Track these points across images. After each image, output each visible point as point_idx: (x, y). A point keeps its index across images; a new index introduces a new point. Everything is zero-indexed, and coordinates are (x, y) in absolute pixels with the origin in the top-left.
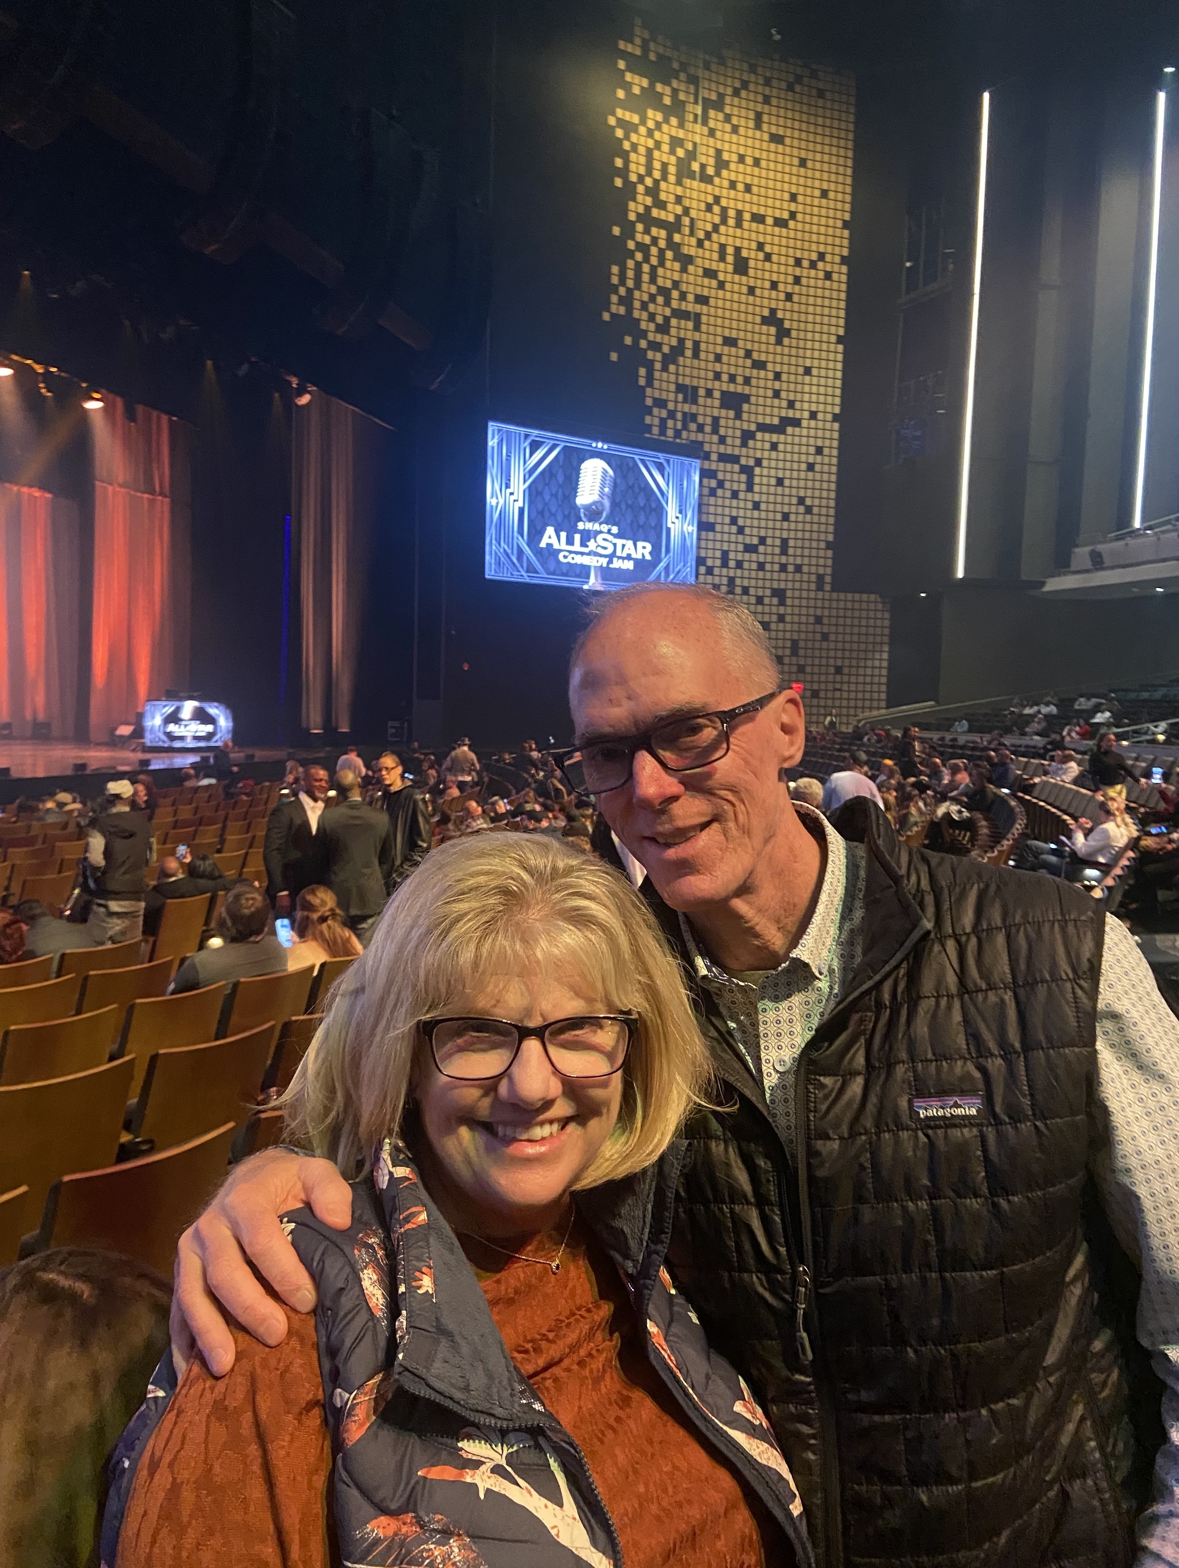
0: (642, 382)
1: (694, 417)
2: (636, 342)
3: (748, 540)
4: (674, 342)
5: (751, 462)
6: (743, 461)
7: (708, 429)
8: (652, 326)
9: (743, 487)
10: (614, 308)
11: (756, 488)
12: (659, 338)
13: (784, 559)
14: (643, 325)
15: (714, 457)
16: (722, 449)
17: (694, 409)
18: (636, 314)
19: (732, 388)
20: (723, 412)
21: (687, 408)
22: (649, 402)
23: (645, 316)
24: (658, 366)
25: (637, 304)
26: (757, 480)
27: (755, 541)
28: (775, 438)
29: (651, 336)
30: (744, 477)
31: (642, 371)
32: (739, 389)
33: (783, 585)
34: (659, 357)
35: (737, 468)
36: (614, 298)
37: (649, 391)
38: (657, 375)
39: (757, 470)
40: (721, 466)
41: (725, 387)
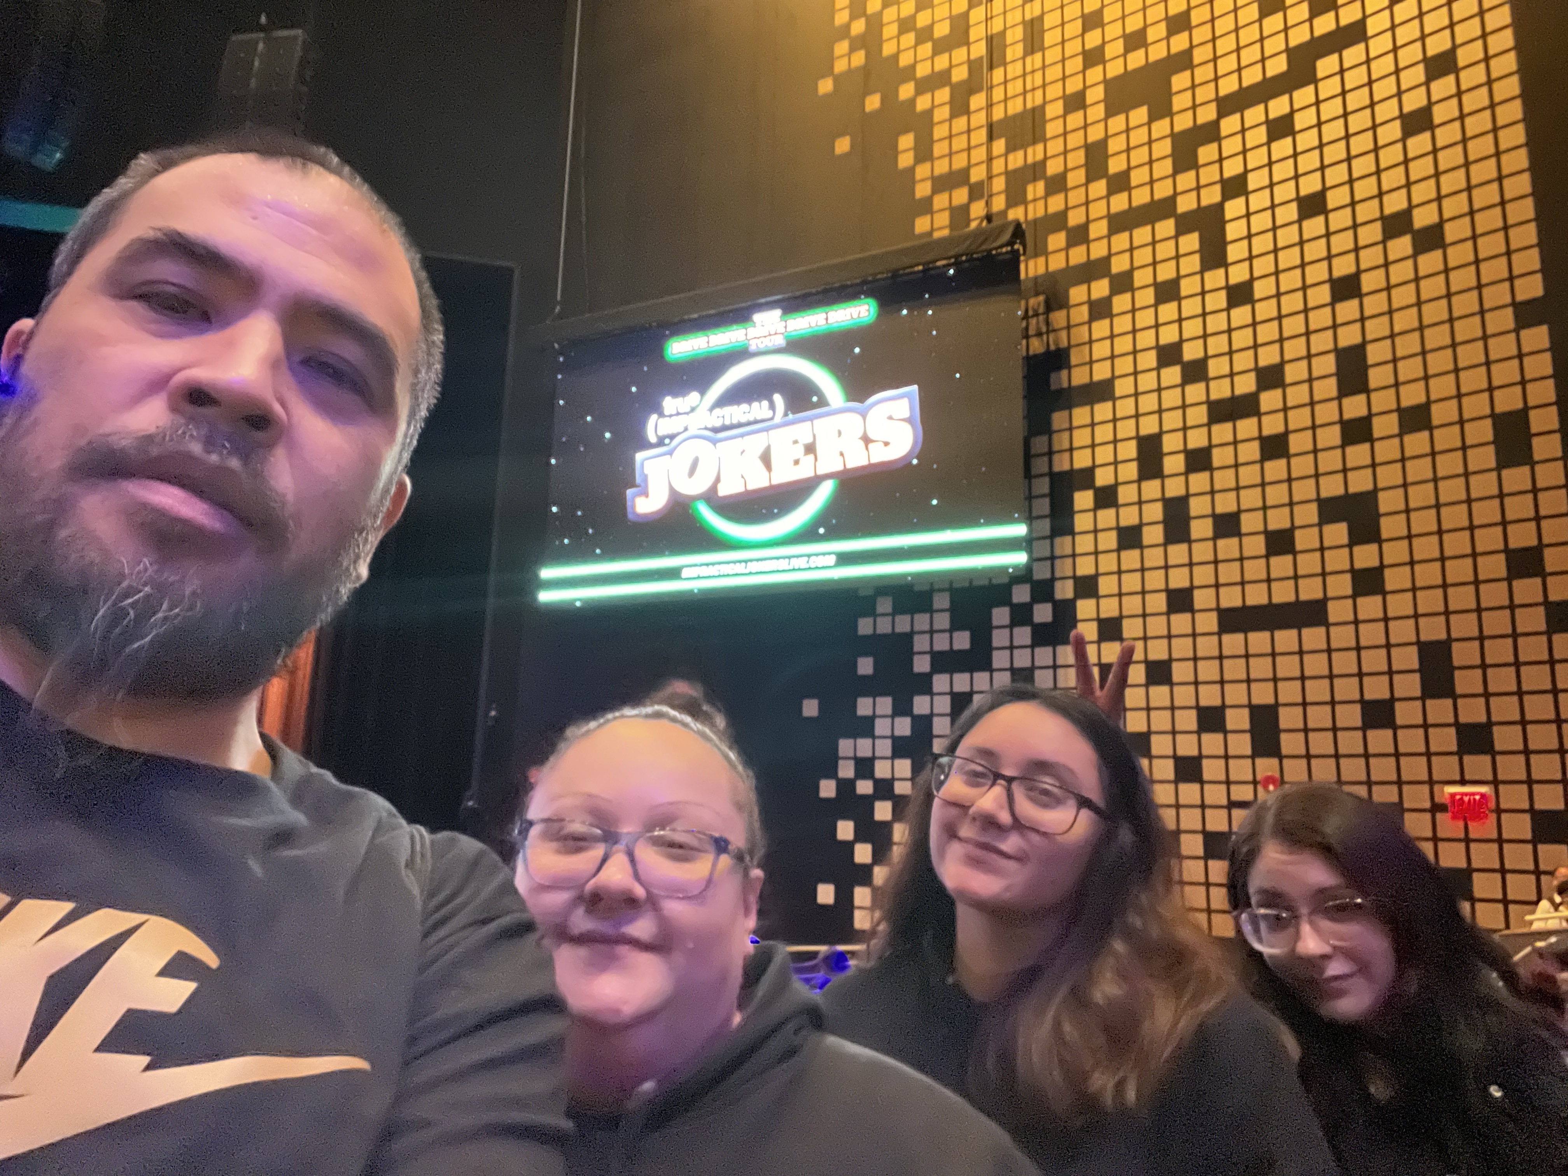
0: (905, 160)
1: (1036, 171)
2: (891, 96)
3: (1220, 390)
4: (979, 50)
5: (1212, 196)
6: (1186, 204)
7: (1076, 177)
8: (927, 49)
9: (1192, 263)
10: (840, 66)
11: (1234, 252)
12: (942, 62)
13: (1355, 407)
14: (905, 60)
15: (1099, 229)
16: (1119, 203)
17: (1035, 153)
18: (888, 49)
19: (1136, 59)
20: (1117, 123)
21: (1016, 160)
22: (923, 190)
23: (909, 39)
24: (942, 113)
25: (890, 31)
26: (1234, 230)
27: (1246, 384)
28: (1279, 107)
29: (922, 70)
30: (1191, 241)
31: (906, 141)
32: (1158, 52)
33: (1360, 483)
34: (943, 95)
35: (1166, 227)
36: (842, 48)
37: (923, 171)
38: (940, 132)
39: (1234, 208)
40: (1121, 241)
41: (1115, 69)
